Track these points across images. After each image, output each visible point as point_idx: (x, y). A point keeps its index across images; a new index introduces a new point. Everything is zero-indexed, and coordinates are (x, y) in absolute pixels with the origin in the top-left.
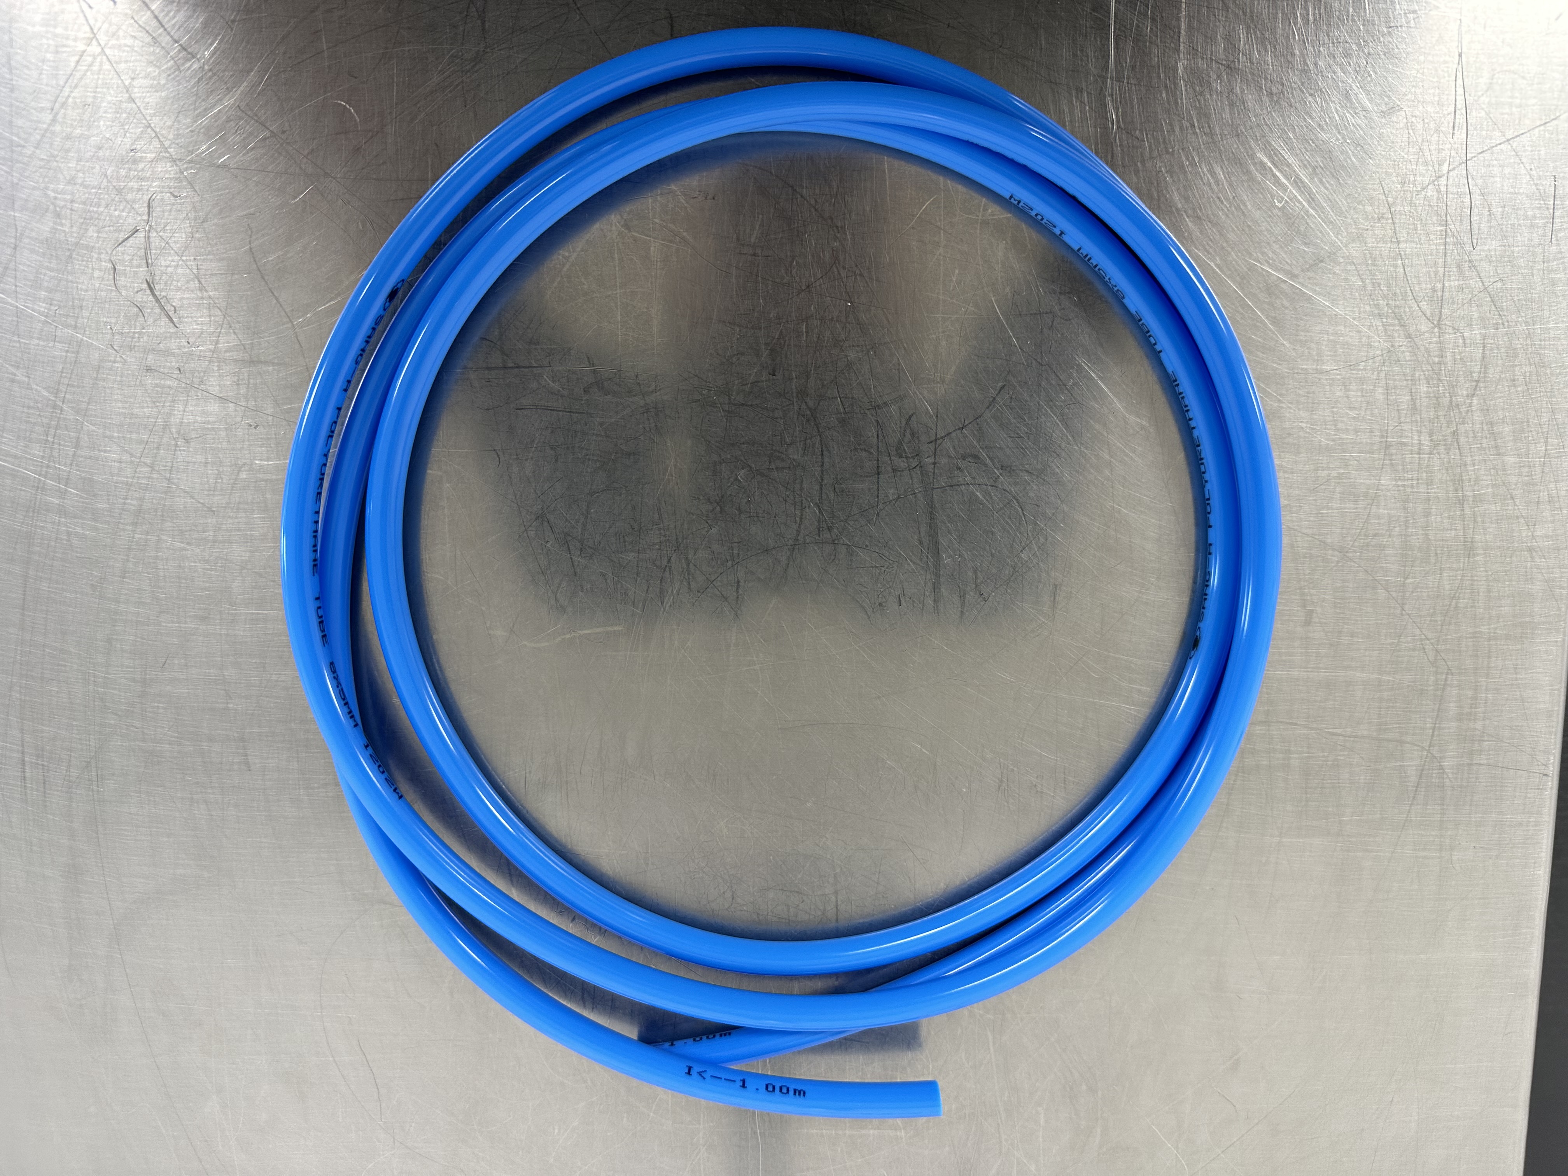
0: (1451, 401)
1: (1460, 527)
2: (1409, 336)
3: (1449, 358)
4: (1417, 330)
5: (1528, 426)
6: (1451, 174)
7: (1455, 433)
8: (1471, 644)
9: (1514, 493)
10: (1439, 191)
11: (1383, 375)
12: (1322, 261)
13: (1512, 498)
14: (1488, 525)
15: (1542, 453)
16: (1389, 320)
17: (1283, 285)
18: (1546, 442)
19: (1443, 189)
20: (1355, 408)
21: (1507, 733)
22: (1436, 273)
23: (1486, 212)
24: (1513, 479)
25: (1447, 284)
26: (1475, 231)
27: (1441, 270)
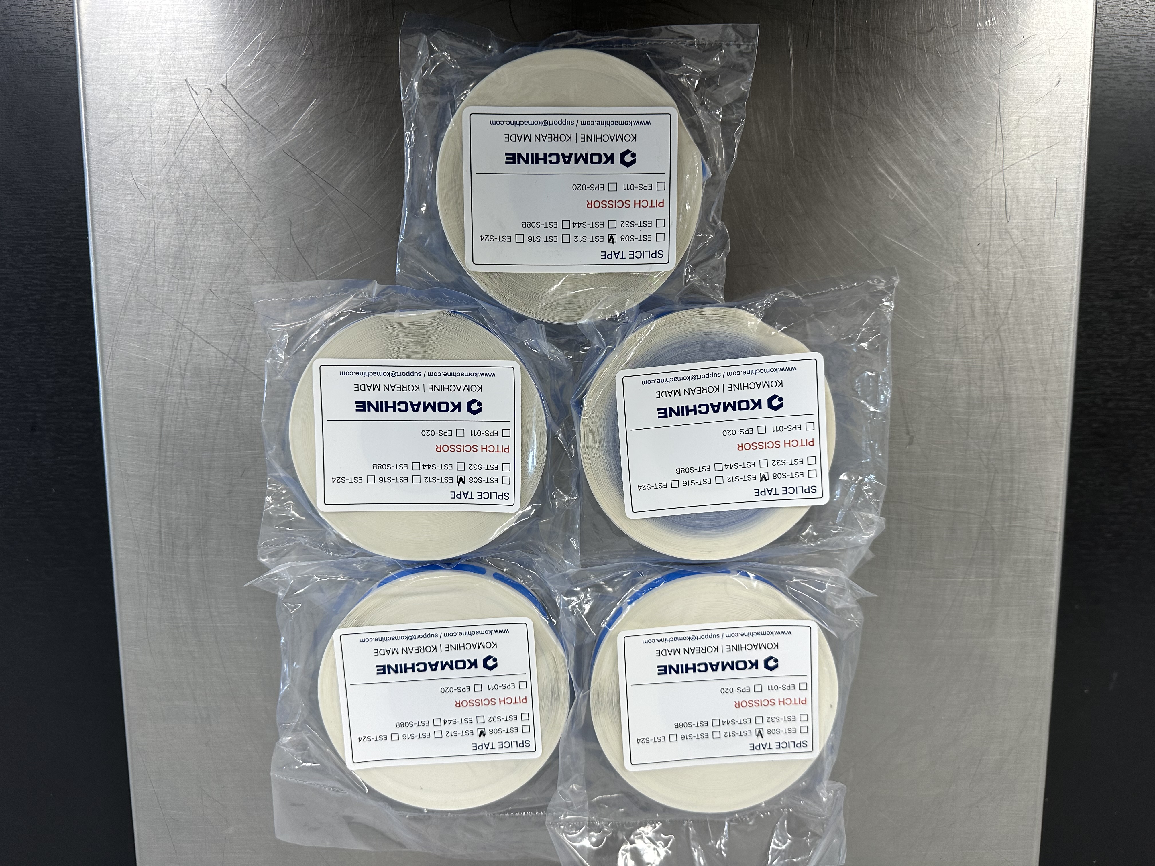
0: (995, 312)
1: (1001, 386)
2: (969, 274)
3: (994, 286)
4: (974, 270)
5: (1042, 326)
6: (994, 177)
7: (998, 330)
8: (1009, 455)
9: (1033, 365)
10: (987, 188)
11: (954, 297)
12: (917, 231)
13: (1033, 368)
14: (1018, 384)
15: (1050, 341)
16: (958, 265)
17: (894, 245)
18: (1053, 335)
19: (989, 187)
20: (938, 317)
21: (1031, 507)
22: (986, 236)
23: (1015, 200)
24: (1034, 357)
25: (992, 242)
26: (1008, 211)
27: (988, 235)
